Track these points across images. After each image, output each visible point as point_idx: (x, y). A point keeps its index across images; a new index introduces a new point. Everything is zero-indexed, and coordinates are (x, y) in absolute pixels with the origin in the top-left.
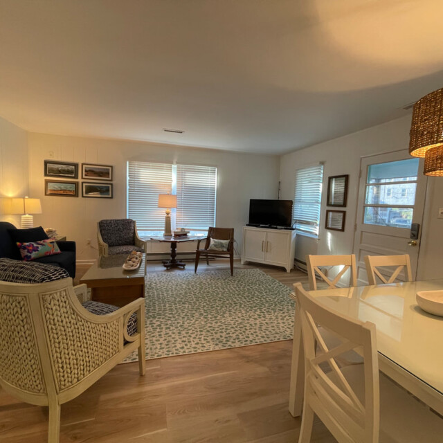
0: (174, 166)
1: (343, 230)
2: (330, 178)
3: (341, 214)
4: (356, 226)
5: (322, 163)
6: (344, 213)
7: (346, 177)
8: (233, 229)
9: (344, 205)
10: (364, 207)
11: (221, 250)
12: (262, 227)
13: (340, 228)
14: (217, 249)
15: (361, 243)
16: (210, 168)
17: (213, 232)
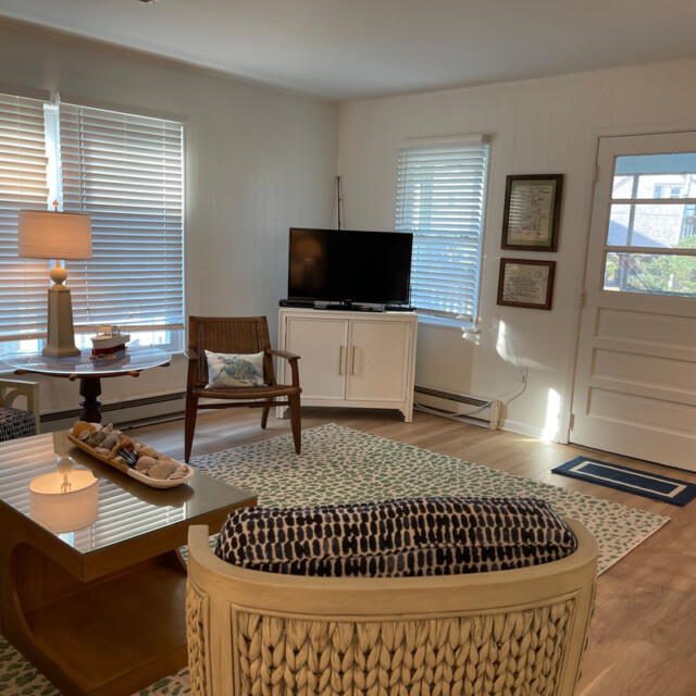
0: (52, 109)
1: (548, 306)
2: (511, 179)
3: (545, 270)
4: (584, 295)
5: (487, 139)
6: (552, 266)
7: (559, 179)
8: (264, 318)
9: (553, 246)
10: (606, 252)
11: (249, 383)
12: (330, 308)
13: (542, 301)
14: (237, 383)
15: (596, 334)
16: (164, 124)
17: (205, 333)
